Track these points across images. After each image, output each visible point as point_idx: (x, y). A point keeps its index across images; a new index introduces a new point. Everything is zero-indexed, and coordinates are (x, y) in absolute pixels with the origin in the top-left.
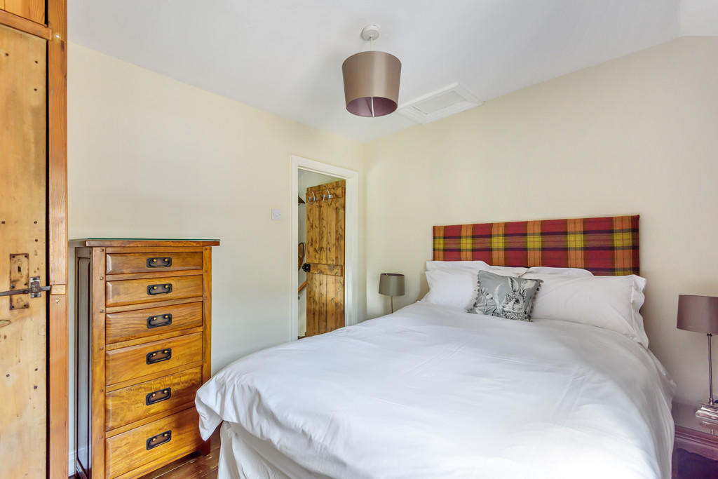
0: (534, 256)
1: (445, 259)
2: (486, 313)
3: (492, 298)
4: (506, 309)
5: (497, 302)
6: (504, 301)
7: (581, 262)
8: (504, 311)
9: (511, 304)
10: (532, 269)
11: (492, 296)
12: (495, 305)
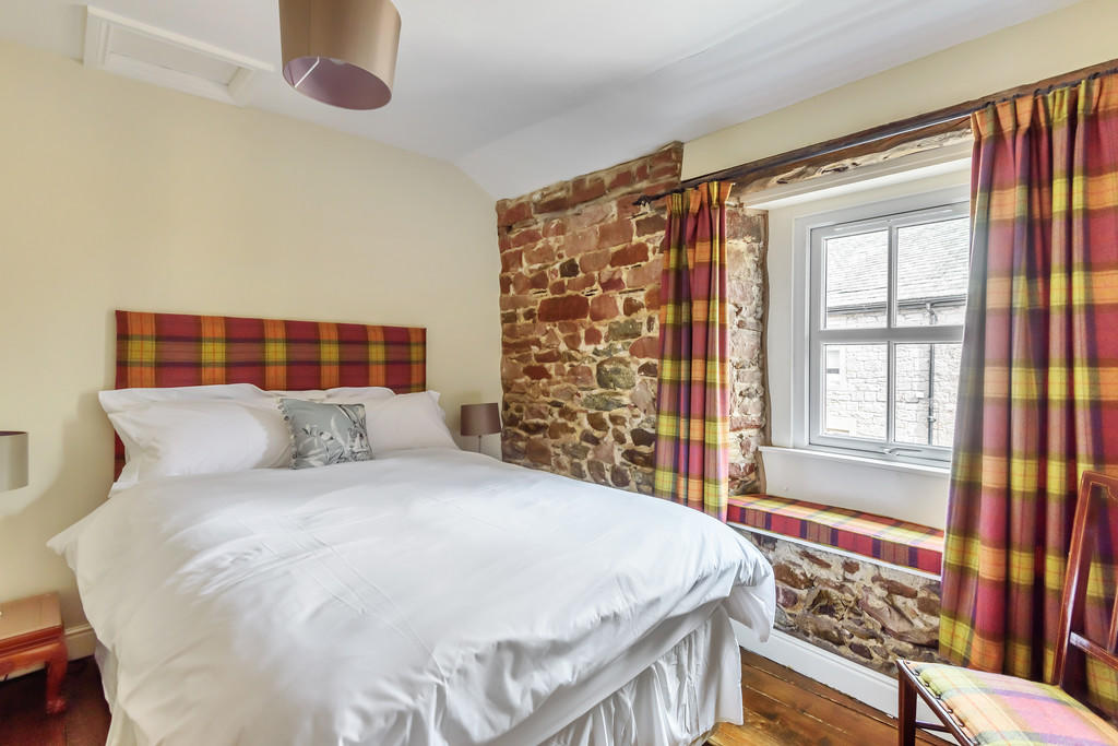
0: (330, 373)
1: (159, 383)
2: (328, 462)
3: (332, 438)
4: (355, 449)
5: (342, 443)
6: (349, 438)
7: (382, 379)
8: (353, 453)
9: (357, 439)
10: (330, 391)
11: (330, 435)
12: (341, 447)
